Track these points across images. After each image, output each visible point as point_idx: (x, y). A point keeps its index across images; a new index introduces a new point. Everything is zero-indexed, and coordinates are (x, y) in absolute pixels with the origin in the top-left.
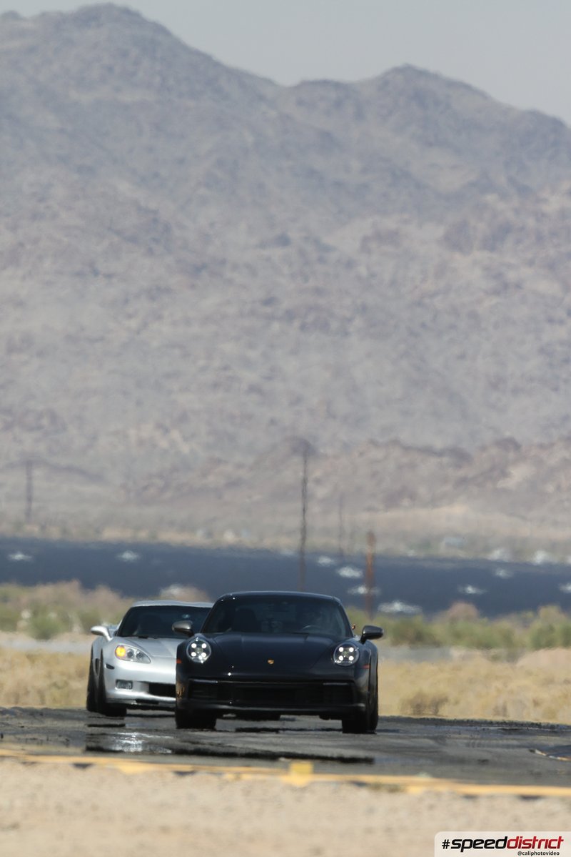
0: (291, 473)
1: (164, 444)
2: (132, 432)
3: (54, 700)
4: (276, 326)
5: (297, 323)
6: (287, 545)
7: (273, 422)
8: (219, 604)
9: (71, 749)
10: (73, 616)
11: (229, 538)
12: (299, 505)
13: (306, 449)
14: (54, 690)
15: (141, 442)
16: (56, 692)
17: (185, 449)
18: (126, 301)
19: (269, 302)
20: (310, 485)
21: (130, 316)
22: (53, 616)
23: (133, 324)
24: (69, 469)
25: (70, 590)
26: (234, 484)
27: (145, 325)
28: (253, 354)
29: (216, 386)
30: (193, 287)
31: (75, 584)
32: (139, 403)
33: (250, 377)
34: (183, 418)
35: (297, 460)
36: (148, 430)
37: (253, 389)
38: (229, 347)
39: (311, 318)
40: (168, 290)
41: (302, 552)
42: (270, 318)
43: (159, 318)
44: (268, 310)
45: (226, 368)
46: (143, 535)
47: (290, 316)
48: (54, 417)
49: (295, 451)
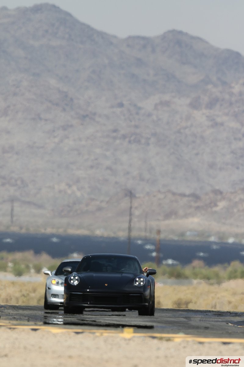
1: (69, 192)
2: (56, 187)
3: (23, 302)
4: (118, 142)
5: (127, 140)
6: (122, 235)
7: (116, 183)
8: (84, 259)
9: (31, 323)
10: (31, 265)
11: (98, 232)
12: (128, 218)
13: (130, 194)
14: (23, 297)
15: (60, 191)
16: (25, 299)
17: (79, 194)
18: (54, 131)
19: (115, 131)
20: (132, 210)
21: (55, 137)
22: (23, 266)
23: (56, 140)
24: (29, 203)
25: (29, 255)
26: (100, 209)
27: (61, 141)
28: (108, 153)
29: (92, 167)
30: (82, 124)
31: (32, 252)
32: (59, 175)
33: (108, 163)
34: (78, 181)
35: (127, 199)
36: (63, 186)
37: (109, 168)
38: (98, 151)
39: (132, 138)
40: (71, 126)
41: (129, 238)
42: (115, 138)
43: (67, 137)
44: (115, 134)
45: (96, 159)
46: (61, 231)
47: (124, 137)
48: (22, 181)
49: (126, 195)
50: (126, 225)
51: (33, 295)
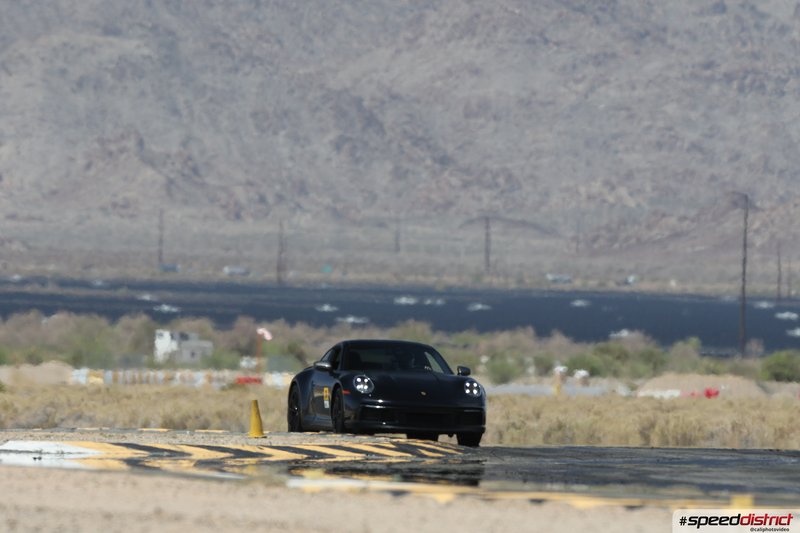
0: (732, 223)
1: (611, 199)
2: (583, 190)
3: (513, 439)
4: (716, 88)
5: (735, 84)
6: (727, 290)
7: (713, 178)
9: (528, 485)
10: (529, 359)
11: (673, 285)
12: (739, 254)
13: (744, 202)
14: (512, 430)
15: (590, 198)
16: (515, 433)
17: (631, 203)
18: (574, 67)
19: (709, 65)
20: (750, 235)
21: (577, 81)
22: (511, 361)
23: (581, 87)
24: (524, 224)
25: (525, 337)
26: (676, 235)
27: (592, 89)
28: (694, 115)
29: (659, 145)
30: (637, 53)
31: (531, 330)
32: (588, 164)
33: (692, 136)
34: (629, 176)
35: (738, 212)
36: (596, 187)
37: (695, 147)
38: (671, 109)
39: (748, 81)
40: (614, 56)
41: (743, 298)
42: (711, 80)
43: (607, 82)
44: (708, 73)
45: (670, 129)
46: (593, 284)
47: (728, 78)
48: (509, 178)
49: (735, 204)
50: (737, 269)
51: (533, 424)
